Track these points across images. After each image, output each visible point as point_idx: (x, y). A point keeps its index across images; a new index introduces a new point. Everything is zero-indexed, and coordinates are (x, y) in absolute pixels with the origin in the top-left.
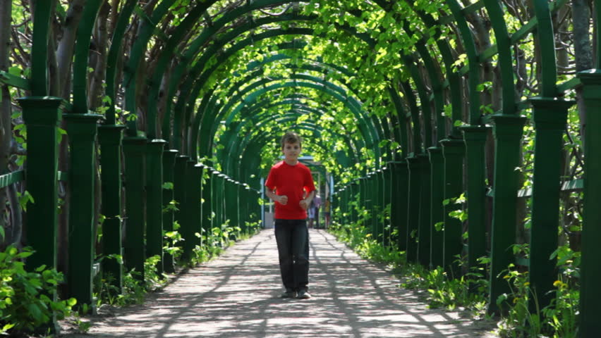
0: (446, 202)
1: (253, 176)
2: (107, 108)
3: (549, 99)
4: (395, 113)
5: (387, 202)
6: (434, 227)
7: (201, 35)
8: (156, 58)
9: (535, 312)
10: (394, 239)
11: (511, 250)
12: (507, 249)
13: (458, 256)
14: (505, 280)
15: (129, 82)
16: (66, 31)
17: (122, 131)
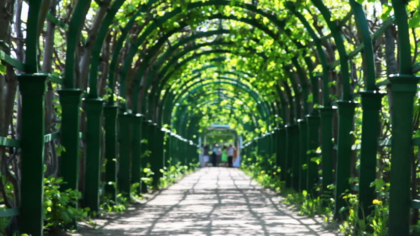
0: (309, 152)
1: (195, 136)
2: (110, 95)
3: (371, 92)
4: (279, 100)
6: (302, 167)
8: (138, 67)
9: (362, 219)
11: (348, 181)
12: (345, 181)
13: (316, 184)
14: (344, 199)
15: (122, 81)
16: (86, 50)
17: (118, 109)
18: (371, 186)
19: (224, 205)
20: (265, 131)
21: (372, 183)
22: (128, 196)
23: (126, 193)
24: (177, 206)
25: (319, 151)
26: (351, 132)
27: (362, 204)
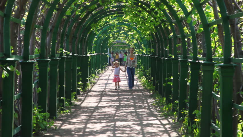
0: (166, 79)
1: (105, 49)
2: (61, 52)
3: (195, 61)
4: (152, 39)
5: (149, 67)
6: (163, 85)
7: (90, 18)
8: (75, 28)
9: (190, 126)
10: (151, 80)
11: (185, 101)
12: (184, 101)
13: (170, 96)
14: (182, 114)
15: (67, 39)
16: (50, 34)
17: (65, 58)
18: (193, 114)
19: (122, 107)
20: (145, 52)
21: (193, 112)
22: (70, 101)
23: (69, 100)
24: (97, 108)
25: (172, 78)
26: (186, 79)
27: (190, 118)
